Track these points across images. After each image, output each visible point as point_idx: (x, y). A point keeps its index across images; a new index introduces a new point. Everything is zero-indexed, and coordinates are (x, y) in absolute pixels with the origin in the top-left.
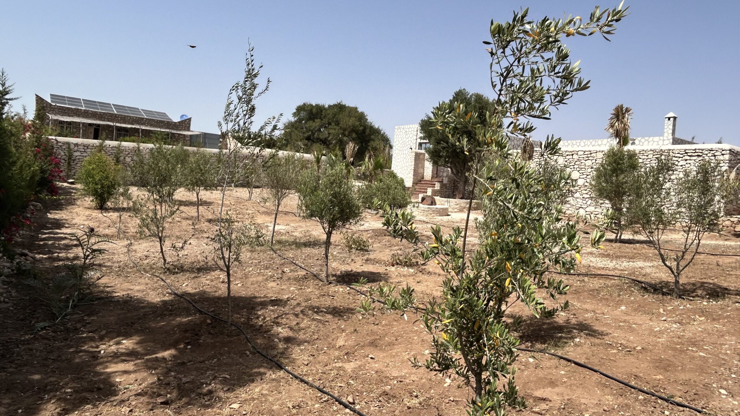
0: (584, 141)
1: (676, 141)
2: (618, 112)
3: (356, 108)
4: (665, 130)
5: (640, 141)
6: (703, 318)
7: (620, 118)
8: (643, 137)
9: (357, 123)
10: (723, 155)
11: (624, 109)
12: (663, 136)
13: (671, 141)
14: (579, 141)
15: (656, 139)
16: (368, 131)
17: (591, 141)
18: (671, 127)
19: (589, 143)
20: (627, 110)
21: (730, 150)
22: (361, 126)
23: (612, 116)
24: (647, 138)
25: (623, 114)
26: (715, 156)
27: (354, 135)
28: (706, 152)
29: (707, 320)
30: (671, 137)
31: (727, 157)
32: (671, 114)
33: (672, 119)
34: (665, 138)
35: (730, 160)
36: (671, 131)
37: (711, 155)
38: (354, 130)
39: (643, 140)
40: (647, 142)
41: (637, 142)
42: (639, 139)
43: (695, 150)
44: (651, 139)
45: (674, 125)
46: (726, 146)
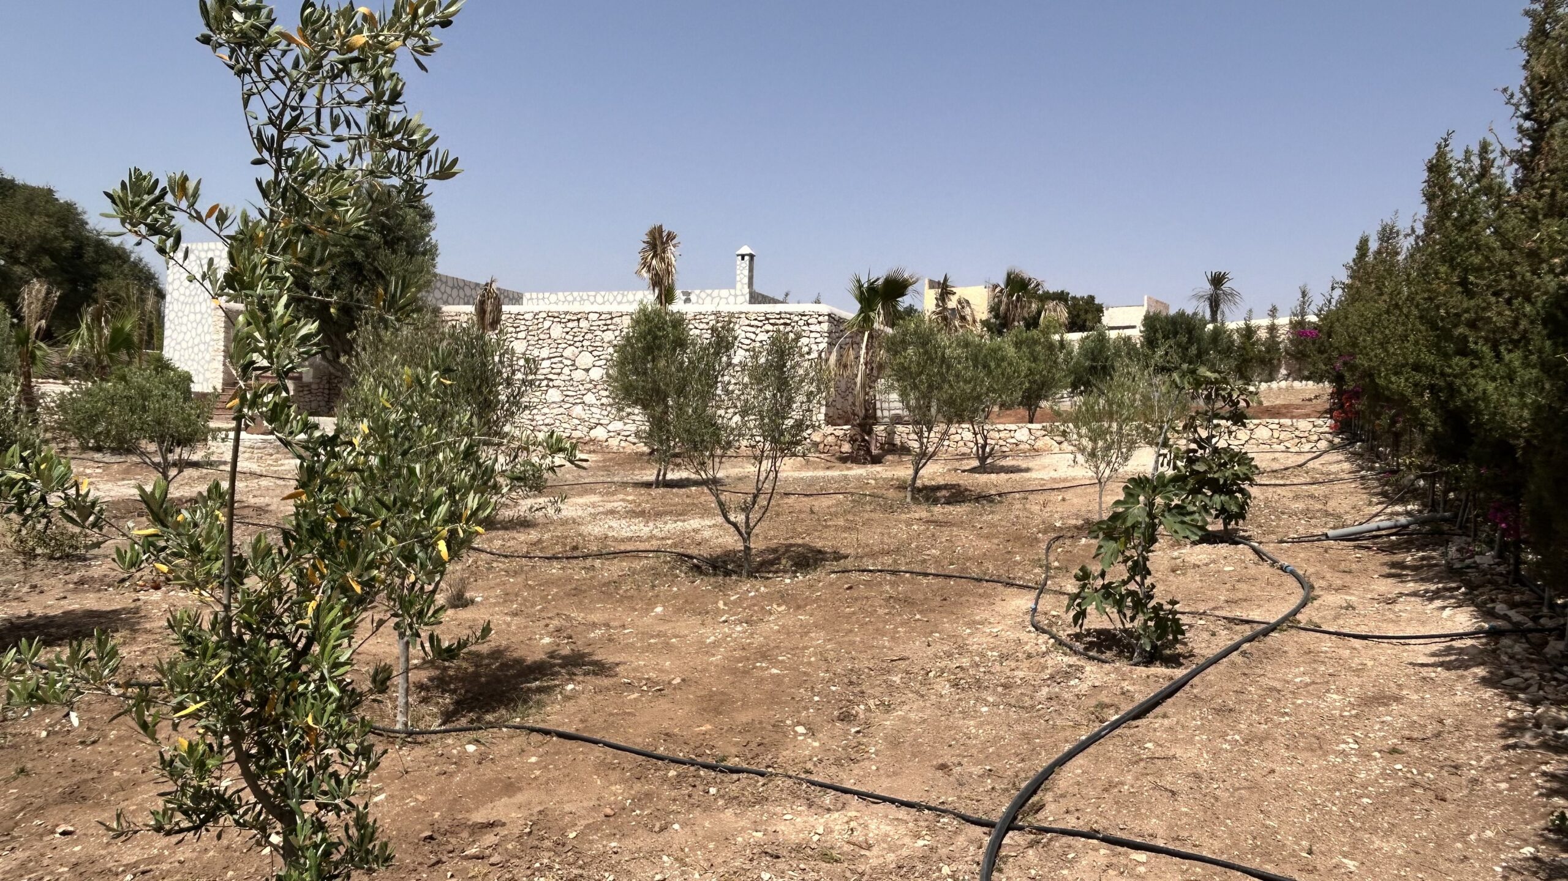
0: (603, 293)
1: (756, 298)
2: (654, 239)
3: (50, 192)
4: (738, 278)
5: (698, 296)
6: (783, 607)
7: (659, 251)
8: (703, 289)
9: (55, 231)
10: (820, 323)
11: (664, 234)
12: (734, 288)
13: (748, 297)
14: (593, 293)
15: (724, 293)
16: (89, 253)
17: (615, 293)
18: (746, 272)
19: (611, 298)
20: (671, 237)
21: (829, 315)
22: (67, 238)
23: (645, 245)
24: (709, 291)
25: (663, 243)
26: (808, 324)
27: (46, 262)
28: (796, 318)
29: (789, 608)
30: (746, 290)
31: (825, 327)
32: (746, 250)
33: (747, 258)
34: (739, 293)
35: (830, 333)
36: (746, 280)
37: (801, 323)
38: (44, 247)
39: (703, 295)
40: (709, 298)
41: (693, 297)
42: (697, 292)
43: (780, 313)
44: (716, 292)
45: (751, 270)
46: (824, 309)
